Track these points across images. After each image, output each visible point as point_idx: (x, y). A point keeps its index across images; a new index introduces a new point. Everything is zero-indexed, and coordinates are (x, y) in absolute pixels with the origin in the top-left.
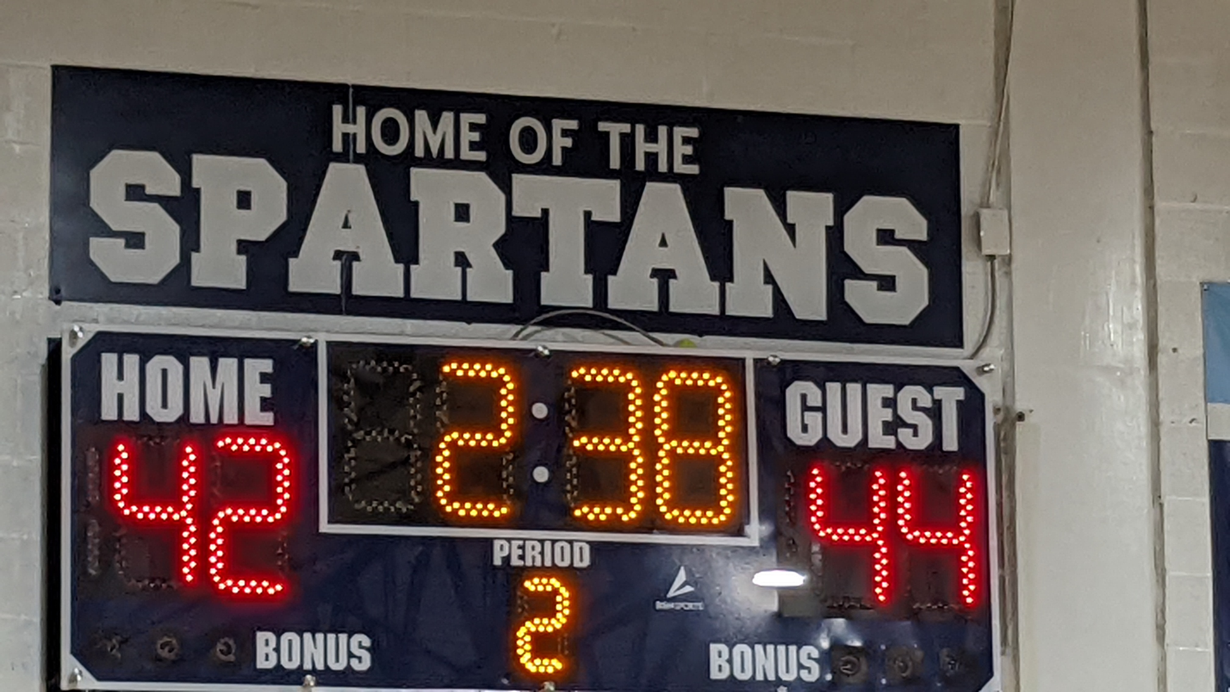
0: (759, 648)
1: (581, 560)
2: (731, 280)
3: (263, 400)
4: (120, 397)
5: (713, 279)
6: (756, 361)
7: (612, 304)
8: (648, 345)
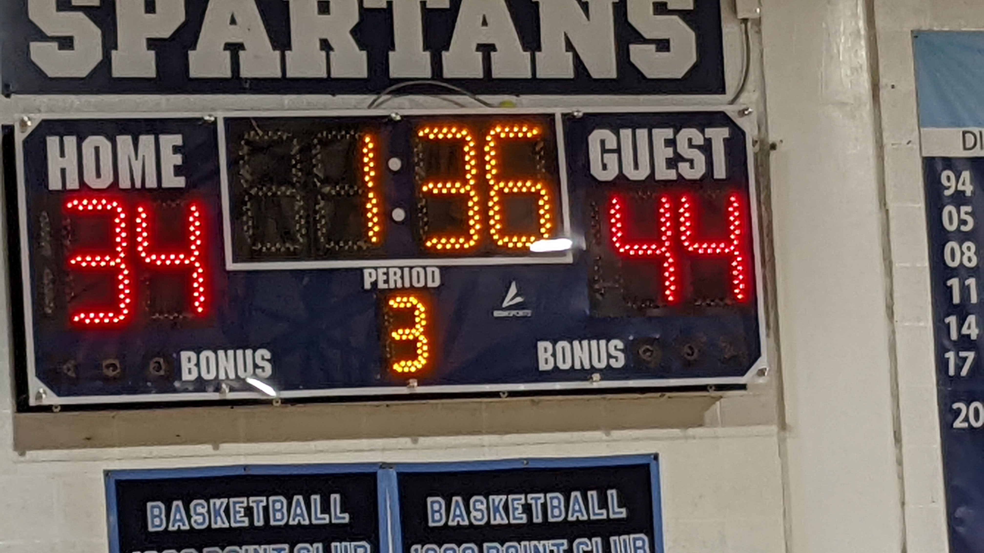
0: (576, 343)
1: (433, 281)
2: (540, 50)
3: (176, 167)
4: (63, 171)
5: (525, 50)
6: (563, 115)
7: (447, 74)
8: (481, 107)
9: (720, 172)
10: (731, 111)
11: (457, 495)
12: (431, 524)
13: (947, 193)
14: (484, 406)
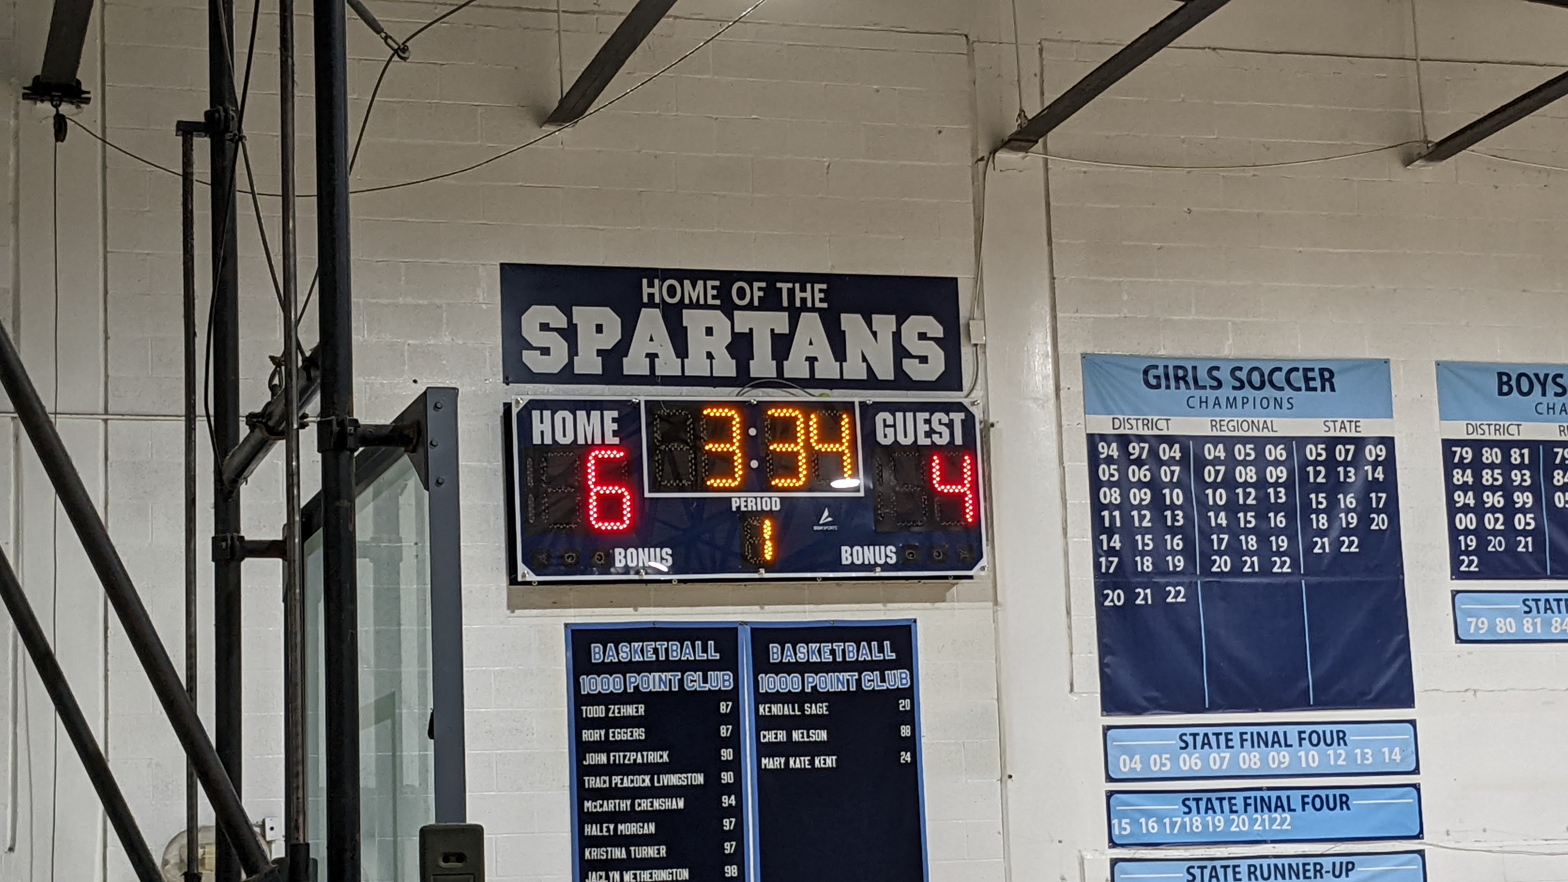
0: (866, 548)
1: (776, 507)
2: (845, 361)
3: (614, 431)
4: (542, 432)
5: (836, 361)
6: (860, 403)
7: (786, 375)
8: (806, 396)
9: (959, 441)
10: (966, 402)
11: (788, 643)
12: (772, 661)
13: (1102, 456)
14: (806, 586)
